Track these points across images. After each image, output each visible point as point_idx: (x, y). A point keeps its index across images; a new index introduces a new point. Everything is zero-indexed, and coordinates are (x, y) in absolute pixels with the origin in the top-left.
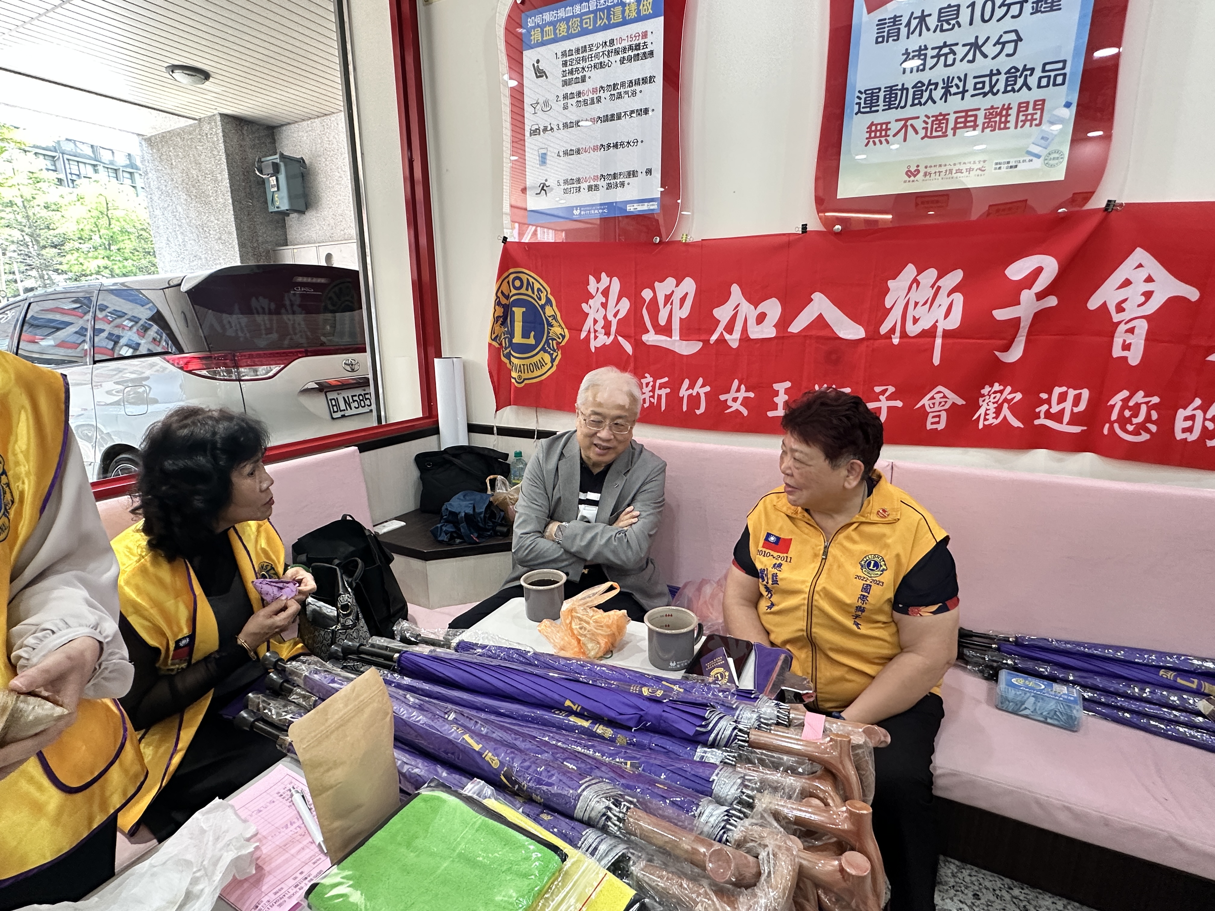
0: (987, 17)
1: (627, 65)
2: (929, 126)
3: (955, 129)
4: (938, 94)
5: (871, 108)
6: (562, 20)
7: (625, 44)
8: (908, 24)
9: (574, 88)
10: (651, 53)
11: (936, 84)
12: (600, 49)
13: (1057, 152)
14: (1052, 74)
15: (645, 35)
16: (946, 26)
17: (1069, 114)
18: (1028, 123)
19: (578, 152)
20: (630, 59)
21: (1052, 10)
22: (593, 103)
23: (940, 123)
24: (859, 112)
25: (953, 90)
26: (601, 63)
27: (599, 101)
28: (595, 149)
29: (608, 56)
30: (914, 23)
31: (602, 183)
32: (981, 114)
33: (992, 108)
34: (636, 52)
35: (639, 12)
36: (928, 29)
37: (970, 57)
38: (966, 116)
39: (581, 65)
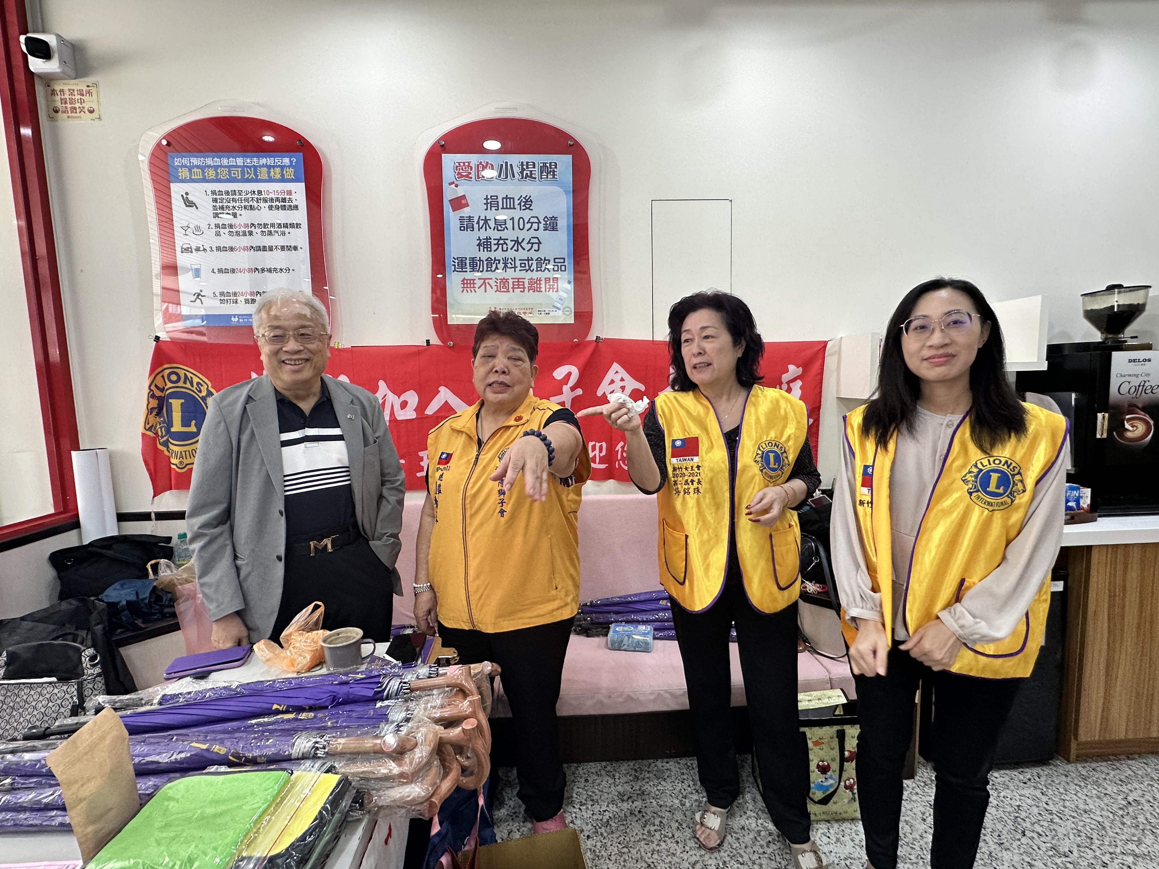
0: (521, 228)
1: (275, 212)
2: (499, 284)
3: (513, 288)
4: (501, 266)
5: (462, 269)
6: (209, 167)
7: (272, 196)
8: (478, 223)
9: (225, 220)
10: (296, 207)
11: (499, 261)
12: (249, 196)
13: (568, 307)
14: (559, 264)
16: (500, 228)
17: (570, 287)
18: (551, 290)
19: (233, 271)
20: (277, 208)
21: (553, 230)
22: (245, 235)
23: (504, 284)
24: (455, 270)
25: (509, 265)
26: (251, 206)
27: (251, 233)
28: (250, 270)
29: (257, 202)
30: (482, 223)
32: (526, 282)
33: (531, 279)
34: (283, 204)
35: (283, 175)
36: (490, 228)
37: (515, 247)
38: (518, 282)
39: (231, 204)
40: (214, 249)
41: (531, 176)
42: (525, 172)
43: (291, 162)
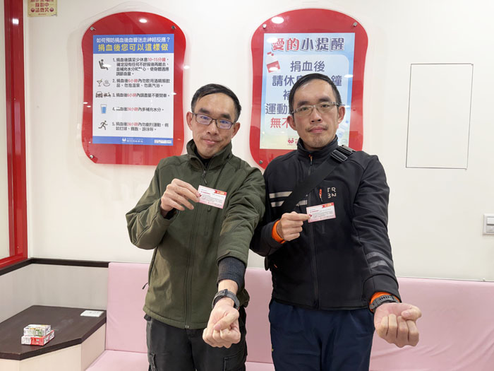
1: (154, 72)
5: (272, 112)
6: (117, 43)
7: (153, 61)
8: (285, 80)
9: (124, 77)
10: (167, 69)
12: (139, 61)
15: (164, 59)
19: (126, 109)
20: (156, 69)
22: (134, 86)
24: (267, 113)
26: (140, 68)
27: (138, 85)
28: (136, 109)
29: (144, 65)
30: (288, 80)
31: (139, 127)
34: (159, 67)
35: (161, 48)
39: (128, 67)
40: (115, 95)
41: (324, 48)
42: (320, 45)
43: (166, 40)
